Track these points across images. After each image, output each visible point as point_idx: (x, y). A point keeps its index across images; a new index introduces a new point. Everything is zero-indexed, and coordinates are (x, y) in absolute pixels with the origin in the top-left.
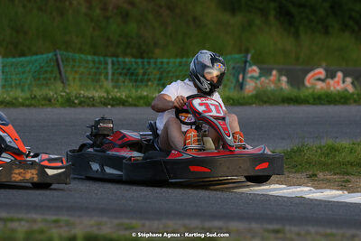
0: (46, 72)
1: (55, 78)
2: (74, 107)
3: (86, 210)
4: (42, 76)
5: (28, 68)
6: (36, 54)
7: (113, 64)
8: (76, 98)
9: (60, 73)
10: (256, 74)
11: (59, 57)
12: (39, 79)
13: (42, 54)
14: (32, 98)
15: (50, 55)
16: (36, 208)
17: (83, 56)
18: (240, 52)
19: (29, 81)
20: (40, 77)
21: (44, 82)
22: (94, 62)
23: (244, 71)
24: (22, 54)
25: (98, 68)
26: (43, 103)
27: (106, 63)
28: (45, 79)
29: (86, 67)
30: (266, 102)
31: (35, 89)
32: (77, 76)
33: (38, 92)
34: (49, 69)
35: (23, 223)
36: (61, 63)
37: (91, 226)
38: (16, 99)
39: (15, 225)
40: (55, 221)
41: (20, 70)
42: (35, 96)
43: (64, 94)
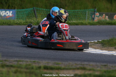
0: (31, 14)
1: (33, 16)
3: (44, 58)
4: (29, 15)
5: (25, 13)
6: (28, 8)
9: (35, 14)
10: (98, 15)
11: (35, 9)
12: (28, 16)
13: (29, 8)
15: (32, 9)
16: (27, 57)
17: (42, 9)
18: (93, 8)
19: (25, 17)
20: (29, 16)
22: (46, 11)
23: (94, 14)
24: (23, 8)
28: (30, 16)
30: (101, 24)
31: (27, 19)
32: (41, 15)
33: (28, 20)
34: (32, 13)
35: (24, 62)
36: (35, 11)
37: (46, 63)
38: (21, 22)
39: (21, 63)
40: (34, 62)
41: (22, 13)
42: (27, 22)
43: (36, 21)
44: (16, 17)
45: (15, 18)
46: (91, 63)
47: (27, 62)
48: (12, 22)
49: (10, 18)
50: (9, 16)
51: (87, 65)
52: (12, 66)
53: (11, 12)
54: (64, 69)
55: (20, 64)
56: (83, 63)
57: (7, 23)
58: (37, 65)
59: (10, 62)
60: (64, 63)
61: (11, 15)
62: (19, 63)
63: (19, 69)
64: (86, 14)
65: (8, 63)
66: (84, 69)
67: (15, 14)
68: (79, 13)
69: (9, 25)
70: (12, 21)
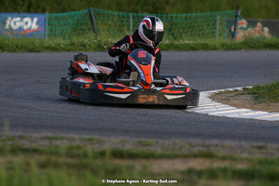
0: (82, 24)
1: (89, 29)
2: (104, 51)
3: (113, 131)
6: (74, 10)
7: (134, 18)
8: (105, 44)
9: (93, 25)
10: (245, 26)
11: (92, 12)
12: (77, 30)
13: (79, 10)
14: (72, 45)
15: (86, 11)
16: (74, 129)
17: (110, 12)
18: (232, 8)
20: (78, 28)
21: (81, 32)
22: (119, 16)
23: (235, 23)
25: (122, 21)
26: (80, 48)
27: (128, 17)
28: (81, 29)
29: (113, 20)
30: (252, 48)
31: (74, 37)
32: (106, 27)
33: (76, 40)
34: (84, 22)
35: (65, 141)
36: (93, 17)
37: (117, 143)
38: (59, 45)
39: (59, 142)
40: (90, 140)
41: (62, 22)
42: (74, 43)
43: (96, 41)
44: (47, 33)
45: (44, 35)
46: (228, 143)
47: (73, 139)
48: (37, 45)
49: (31, 33)
50: (30, 28)
51: (217, 146)
52: (36, 151)
53: (35, 20)
54: (162, 157)
55: (57, 146)
56: (207, 142)
57: (26, 47)
58: (97, 148)
59: (32, 142)
60: (161, 141)
61: (34, 26)
62: (54, 142)
63: (54, 159)
64: (214, 24)
65: (26, 144)
66: (210, 156)
67: (45, 24)
68: (199, 20)
69: (31, 51)
70: (37, 42)
